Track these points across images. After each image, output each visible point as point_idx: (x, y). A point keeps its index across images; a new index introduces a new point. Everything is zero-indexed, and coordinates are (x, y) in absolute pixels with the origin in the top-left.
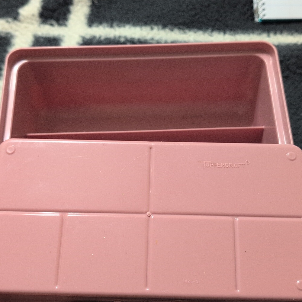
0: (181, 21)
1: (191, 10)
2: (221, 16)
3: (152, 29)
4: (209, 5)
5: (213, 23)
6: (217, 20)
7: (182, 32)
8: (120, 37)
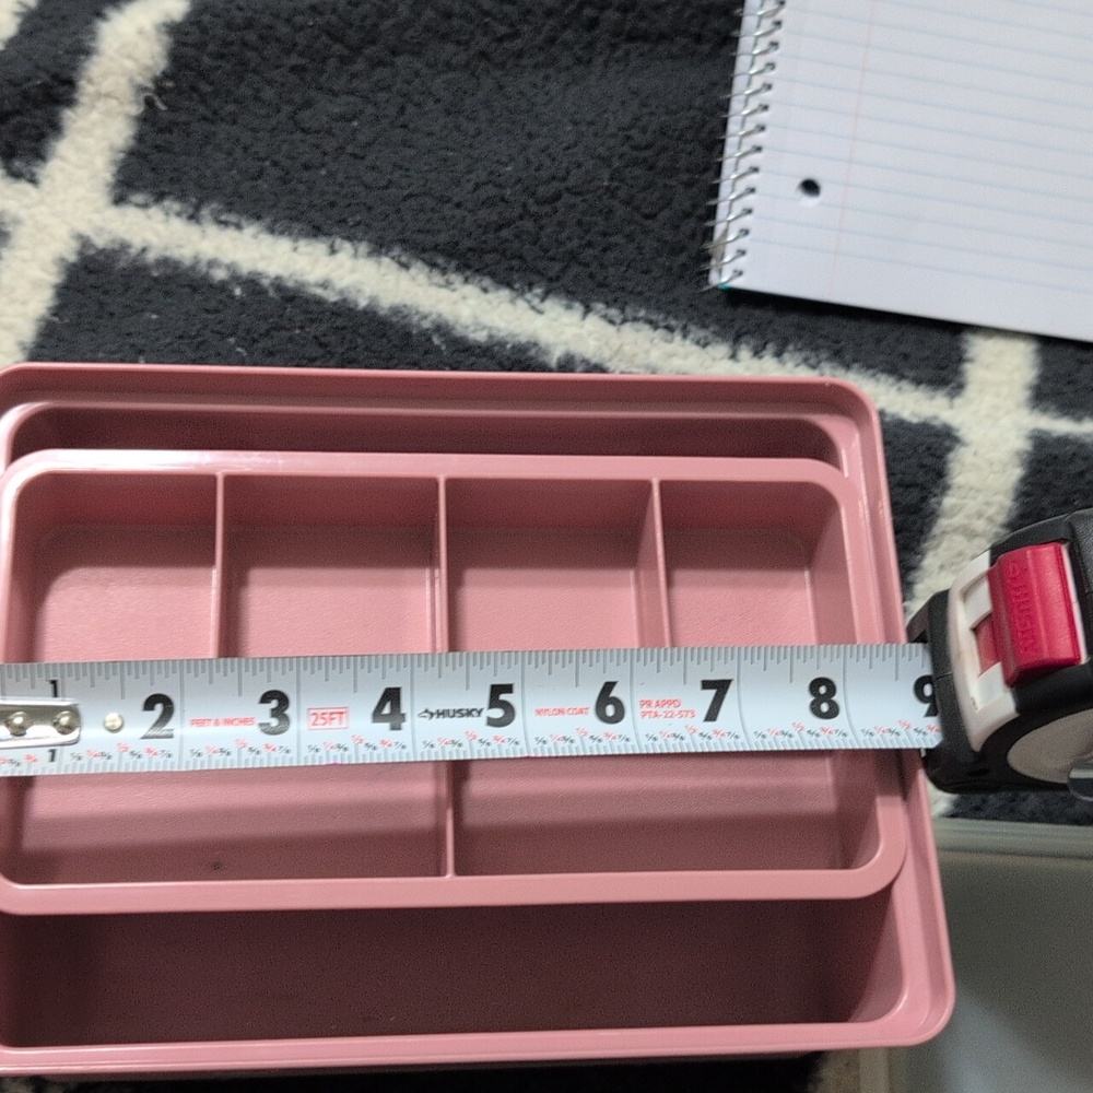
0: (442, 238)
1: (489, 203)
2: (590, 244)
3: (333, 251)
4: (557, 197)
5: (557, 267)
6: (573, 257)
7: (438, 278)
8: (212, 264)
